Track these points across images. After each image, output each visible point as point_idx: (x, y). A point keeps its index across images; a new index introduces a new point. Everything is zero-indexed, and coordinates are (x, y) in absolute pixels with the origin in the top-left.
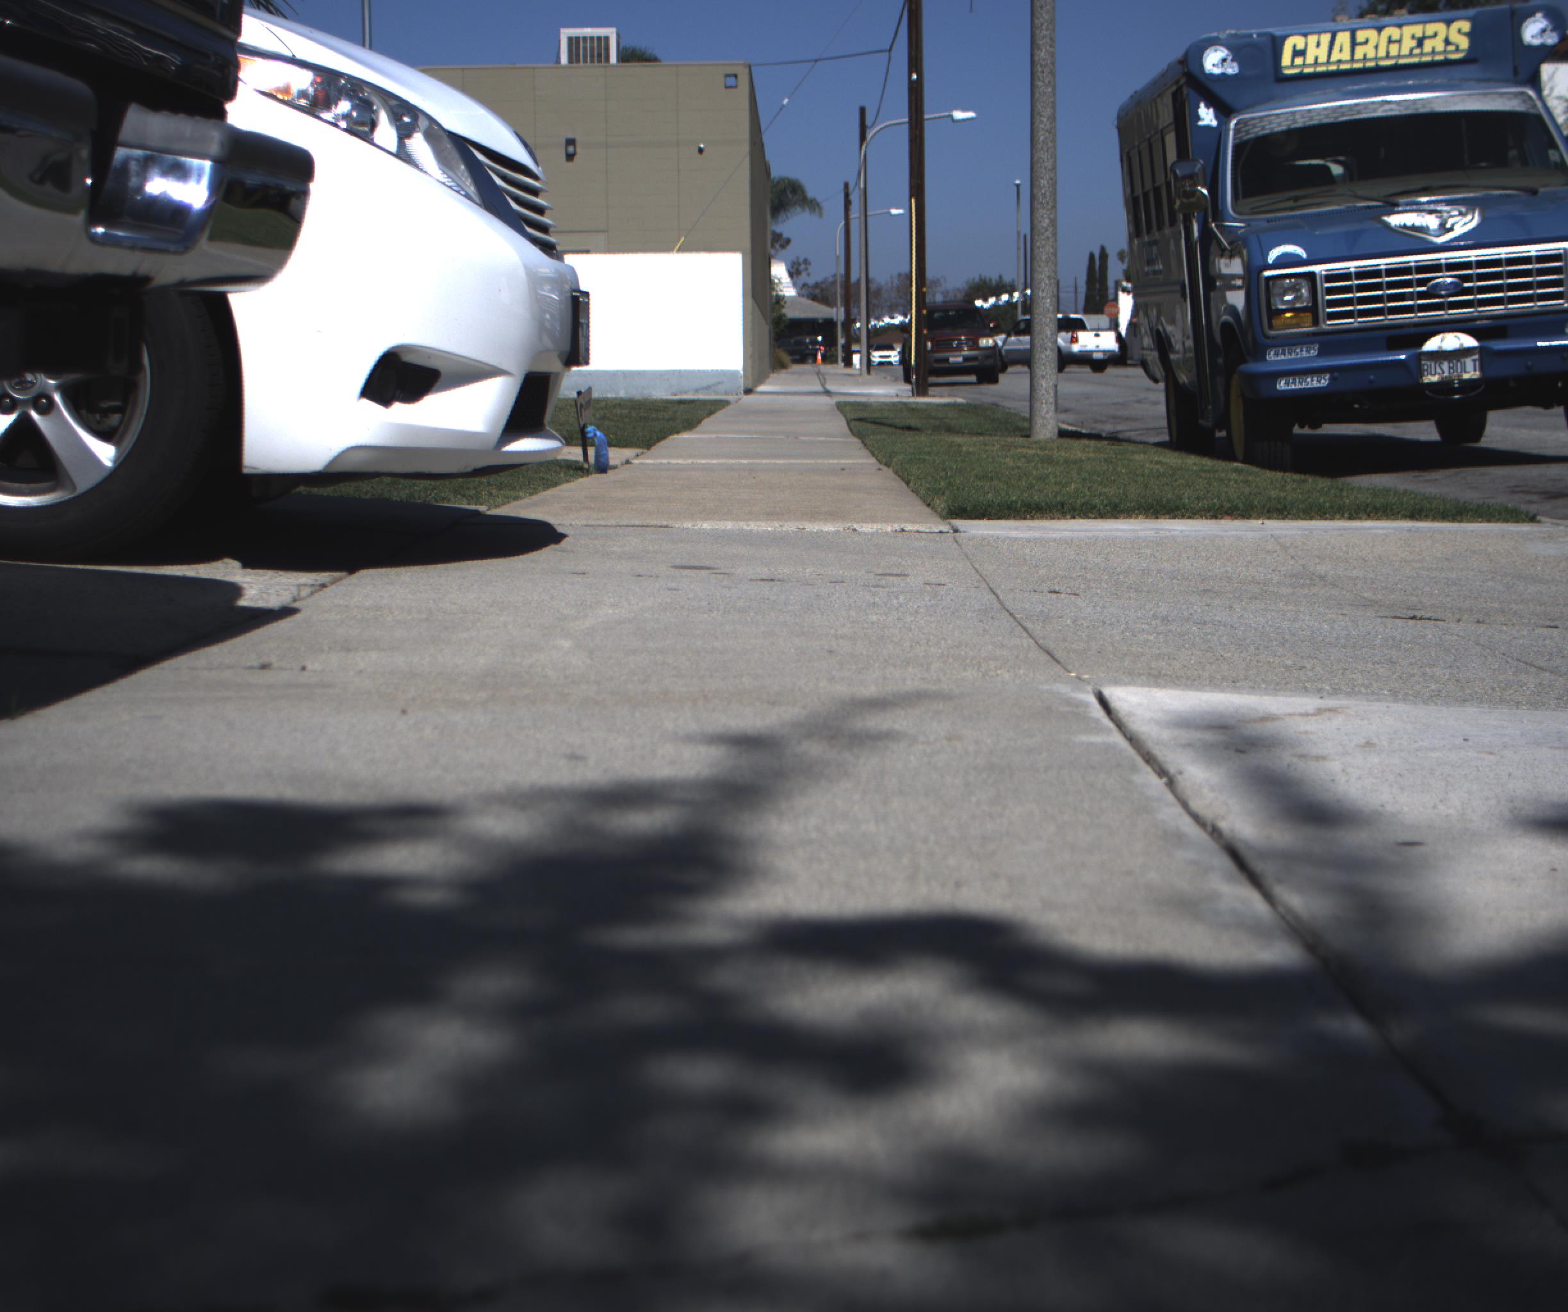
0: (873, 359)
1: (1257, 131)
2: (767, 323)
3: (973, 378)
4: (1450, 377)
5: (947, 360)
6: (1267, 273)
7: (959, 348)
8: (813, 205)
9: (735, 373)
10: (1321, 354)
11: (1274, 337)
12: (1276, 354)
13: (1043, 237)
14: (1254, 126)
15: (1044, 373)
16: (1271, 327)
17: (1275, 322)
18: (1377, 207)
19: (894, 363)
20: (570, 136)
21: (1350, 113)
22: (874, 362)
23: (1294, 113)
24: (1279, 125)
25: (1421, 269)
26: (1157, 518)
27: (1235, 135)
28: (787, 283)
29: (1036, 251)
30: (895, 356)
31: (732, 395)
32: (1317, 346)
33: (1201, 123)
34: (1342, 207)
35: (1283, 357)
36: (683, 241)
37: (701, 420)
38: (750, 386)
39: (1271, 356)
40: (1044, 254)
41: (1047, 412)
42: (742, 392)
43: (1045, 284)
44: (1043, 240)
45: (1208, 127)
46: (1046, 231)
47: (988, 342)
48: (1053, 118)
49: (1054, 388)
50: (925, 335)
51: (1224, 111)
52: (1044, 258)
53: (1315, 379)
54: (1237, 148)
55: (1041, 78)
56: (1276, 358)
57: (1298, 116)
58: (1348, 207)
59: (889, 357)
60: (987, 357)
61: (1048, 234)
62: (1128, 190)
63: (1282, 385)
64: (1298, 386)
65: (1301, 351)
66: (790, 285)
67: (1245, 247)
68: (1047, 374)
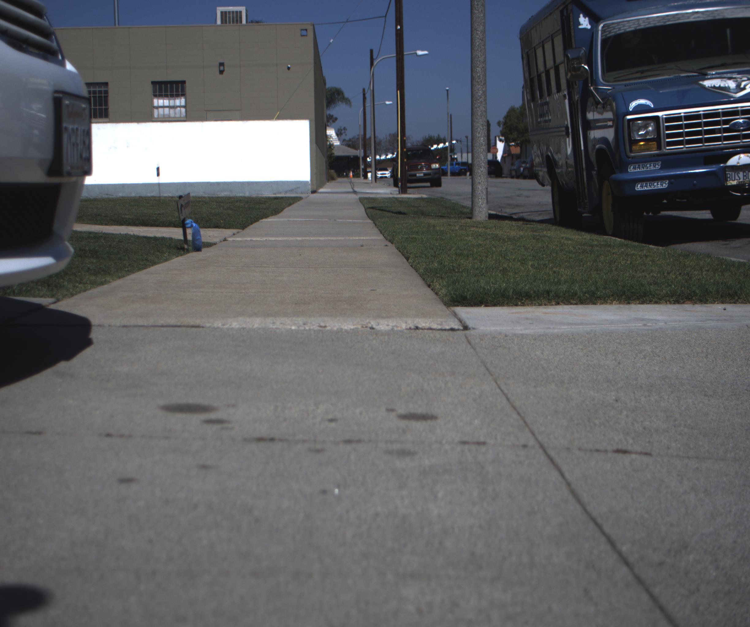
0: (378, 175)
1: (616, 31)
2: (324, 157)
3: (428, 184)
4: (743, 182)
5: (415, 175)
6: (629, 117)
7: (421, 169)
8: (347, 101)
9: (307, 182)
10: (663, 168)
11: (633, 157)
12: (635, 168)
13: (478, 102)
14: (614, 28)
15: (480, 181)
16: (631, 151)
17: (634, 148)
18: (696, 76)
19: (388, 177)
20: (222, 61)
21: (673, 19)
22: (378, 177)
23: (638, 20)
24: (630, 27)
25: (726, 113)
26: (629, 303)
27: (602, 34)
28: (336, 138)
29: (475, 110)
30: (388, 174)
31: (305, 194)
32: (660, 163)
33: (580, 27)
34: (671, 77)
35: (638, 170)
36: (279, 115)
37: (283, 209)
38: (315, 189)
39: (631, 169)
40: (479, 111)
41: (482, 204)
42: (310, 193)
43: (480, 129)
44: (479, 103)
45: (585, 29)
46: (480, 98)
47: (436, 166)
48: (484, 32)
49: (486, 190)
50: (405, 162)
51: (595, 19)
52: (479, 114)
53: (659, 183)
54: (603, 41)
55: (477, 8)
56: (634, 171)
57: (641, 22)
58: (675, 76)
59: (385, 174)
60: (436, 173)
61: (481, 99)
62: (527, 75)
63: (638, 188)
64: (649, 188)
65: (650, 166)
66: (337, 140)
67: (614, 101)
68: (481, 181)
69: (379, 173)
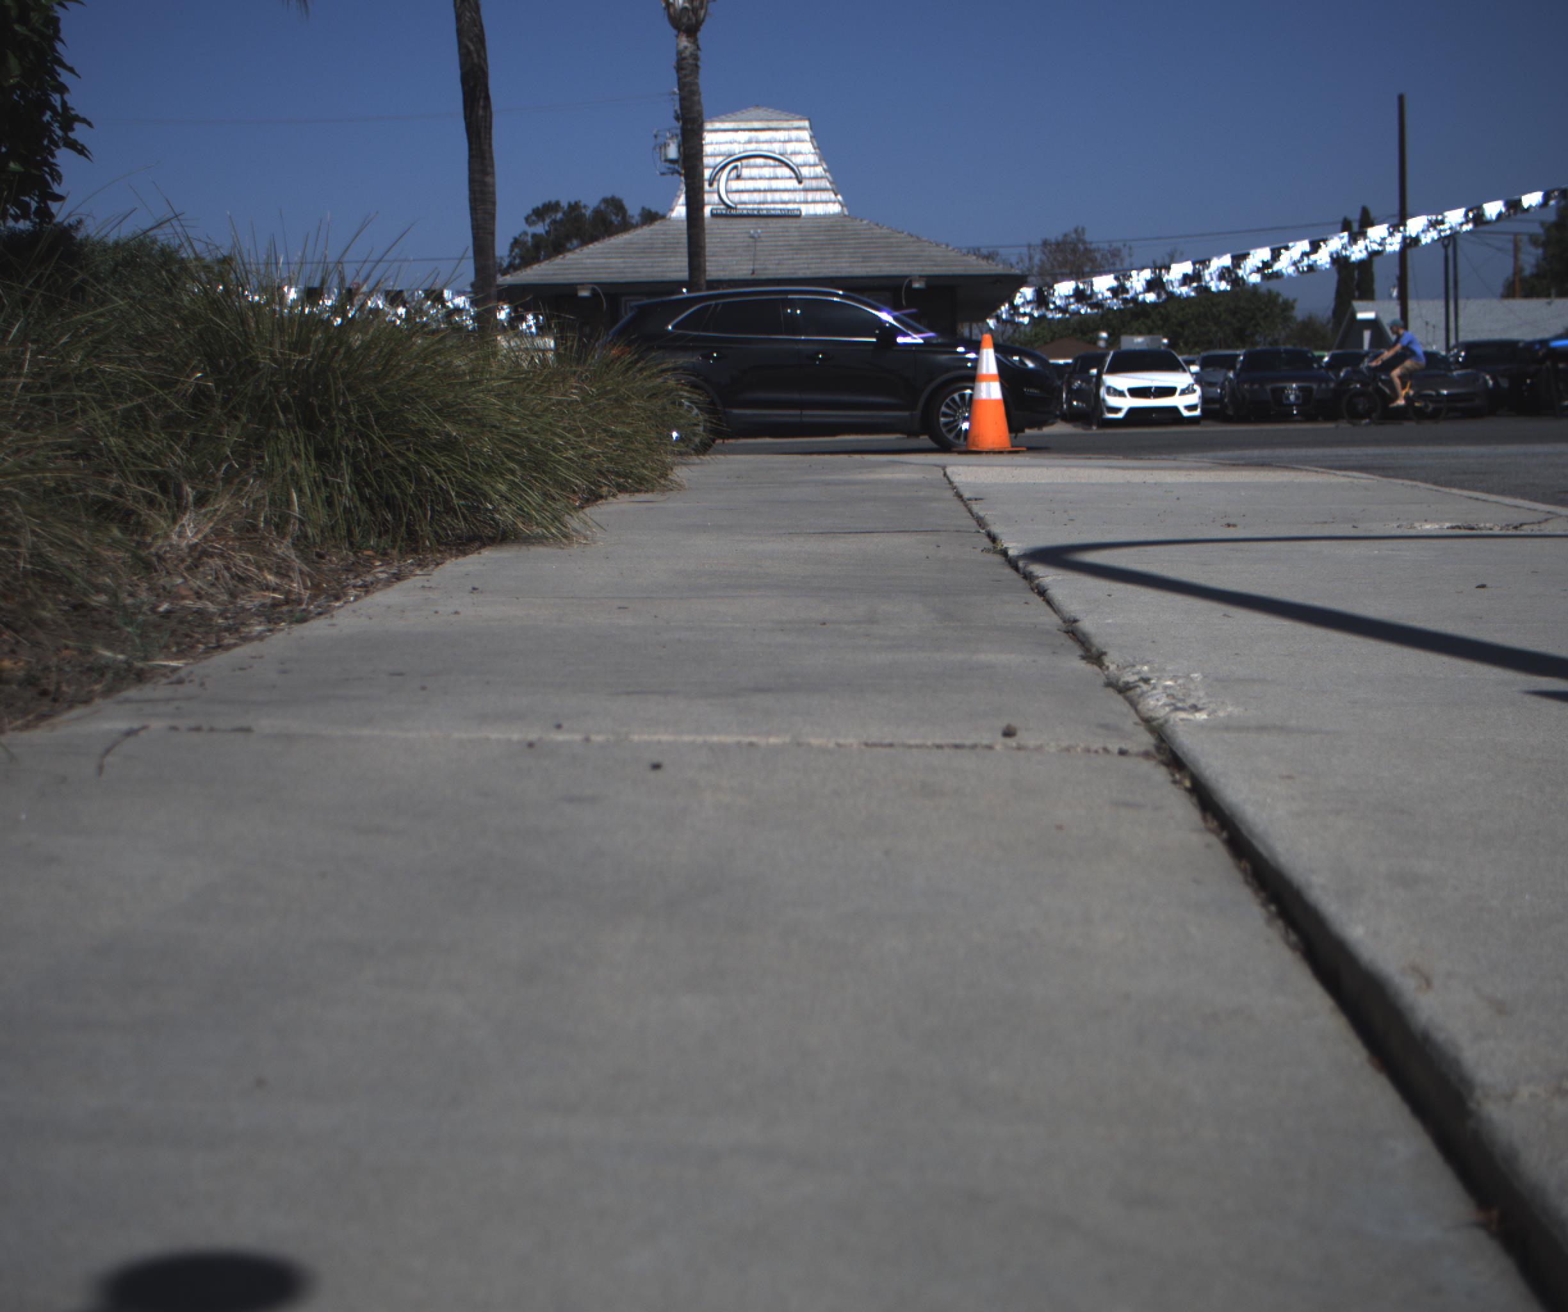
19: (1186, 413)
22: (1117, 410)
28: (816, 178)
59: (1169, 391)
66: (825, 184)
69: (1122, 381)
